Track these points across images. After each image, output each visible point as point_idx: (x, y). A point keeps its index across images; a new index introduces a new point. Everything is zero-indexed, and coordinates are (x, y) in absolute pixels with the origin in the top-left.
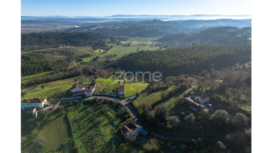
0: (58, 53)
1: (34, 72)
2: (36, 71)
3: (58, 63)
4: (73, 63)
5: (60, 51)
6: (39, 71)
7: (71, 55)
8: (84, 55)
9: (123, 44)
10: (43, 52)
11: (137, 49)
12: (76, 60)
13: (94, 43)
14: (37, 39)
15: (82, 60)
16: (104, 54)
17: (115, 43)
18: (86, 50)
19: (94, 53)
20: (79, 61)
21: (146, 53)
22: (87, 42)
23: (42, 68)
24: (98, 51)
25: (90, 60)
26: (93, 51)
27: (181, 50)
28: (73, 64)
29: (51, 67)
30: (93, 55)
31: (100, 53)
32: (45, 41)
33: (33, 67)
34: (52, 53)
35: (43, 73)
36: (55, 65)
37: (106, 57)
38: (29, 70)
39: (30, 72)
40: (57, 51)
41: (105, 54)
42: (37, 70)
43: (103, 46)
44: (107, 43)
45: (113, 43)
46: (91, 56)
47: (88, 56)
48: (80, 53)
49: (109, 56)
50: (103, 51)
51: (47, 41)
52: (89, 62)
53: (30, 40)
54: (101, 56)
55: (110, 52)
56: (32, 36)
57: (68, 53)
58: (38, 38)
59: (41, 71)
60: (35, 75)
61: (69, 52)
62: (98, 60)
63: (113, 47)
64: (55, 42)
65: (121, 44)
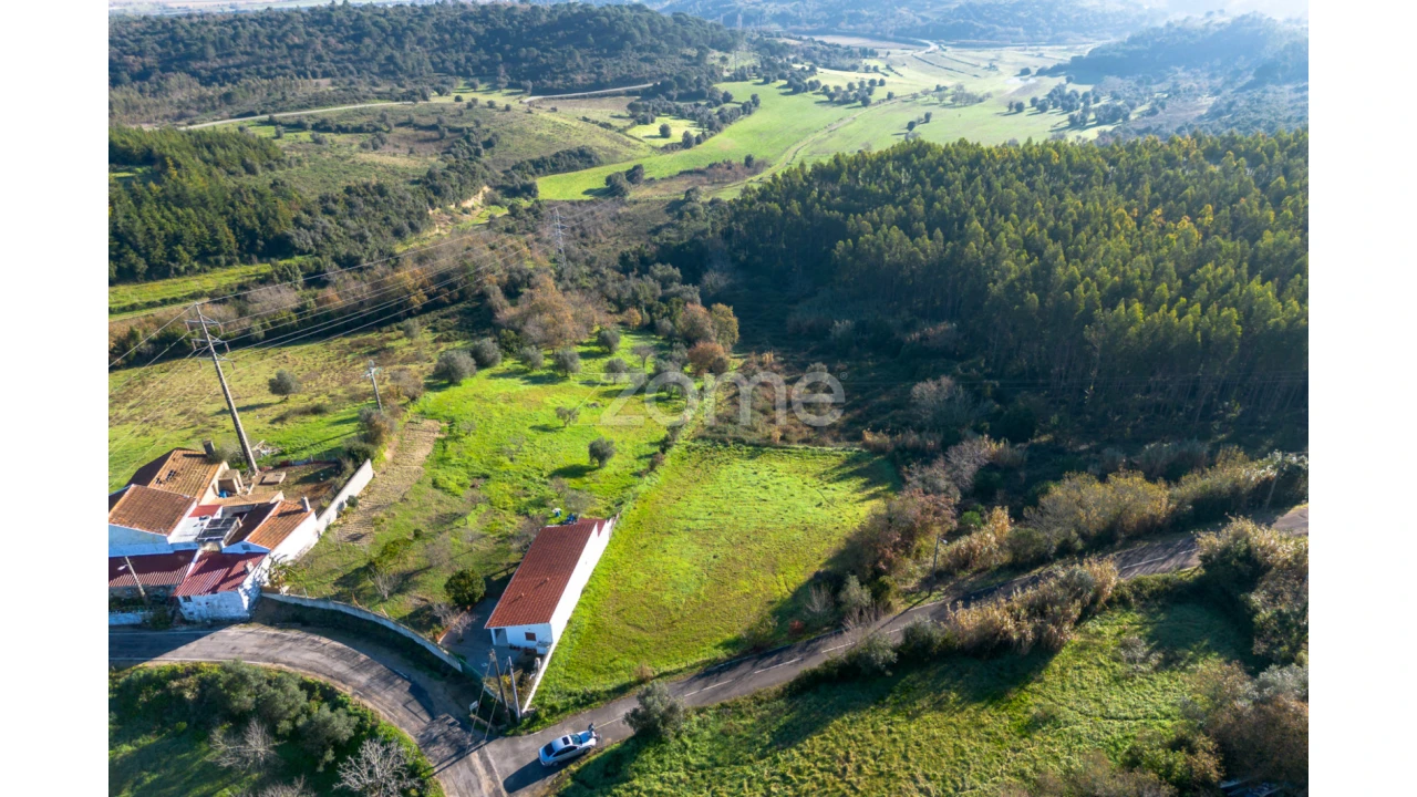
0: (410, 131)
1: (174, 260)
2: (185, 256)
3: (350, 204)
4: (468, 204)
5: (424, 121)
6: (208, 256)
7: (478, 153)
8: (557, 155)
9: (825, 90)
10: (324, 122)
11: (911, 126)
12: (496, 188)
13: (651, 78)
14: (341, 42)
15: (529, 190)
16: (685, 152)
17: (782, 77)
18: (585, 119)
19: (628, 145)
20: (512, 192)
21: (940, 163)
22: (610, 68)
23: (226, 235)
24: (654, 129)
25: (587, 192)
26: (622, 131)
27: (1238, 155)
28: (466, 211)
29: (291, 231)
30: (613, 156)
31: (662, 142)
32: (381, 58)
33: (171, 228)
34: (376, 129)
35: (231, 271)
36: (325, 220)
37: (690, 172)
38: (136, 249)
39: (147, 260)
40: (408, 124)
41: (696, 151)
42: (195, 251)
43: (701, 95)
44: (729, 80)
45: (767, 81)
46: (601, 163)
47: (583, 158)
48: (539, 137)
49: (711, 166)
50: (686, 135)
51: (390, 59)
52: (572, 203)
53: (304, 47)
54: (662, 166)
55: (729, 142)
56: (316, 22)
57: (468, 139)
58: (347, 38)
59: (222, 258)
60: (180, 280)
61: (469, 130)
62: (634, 193)
63: (762, 103)
64: (433, 63)
65: (813, 86)
